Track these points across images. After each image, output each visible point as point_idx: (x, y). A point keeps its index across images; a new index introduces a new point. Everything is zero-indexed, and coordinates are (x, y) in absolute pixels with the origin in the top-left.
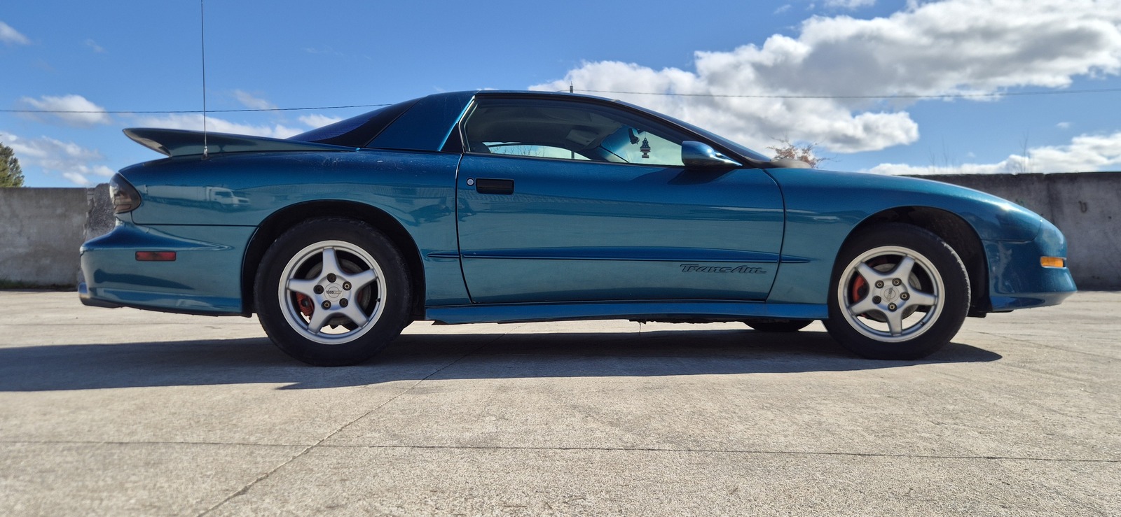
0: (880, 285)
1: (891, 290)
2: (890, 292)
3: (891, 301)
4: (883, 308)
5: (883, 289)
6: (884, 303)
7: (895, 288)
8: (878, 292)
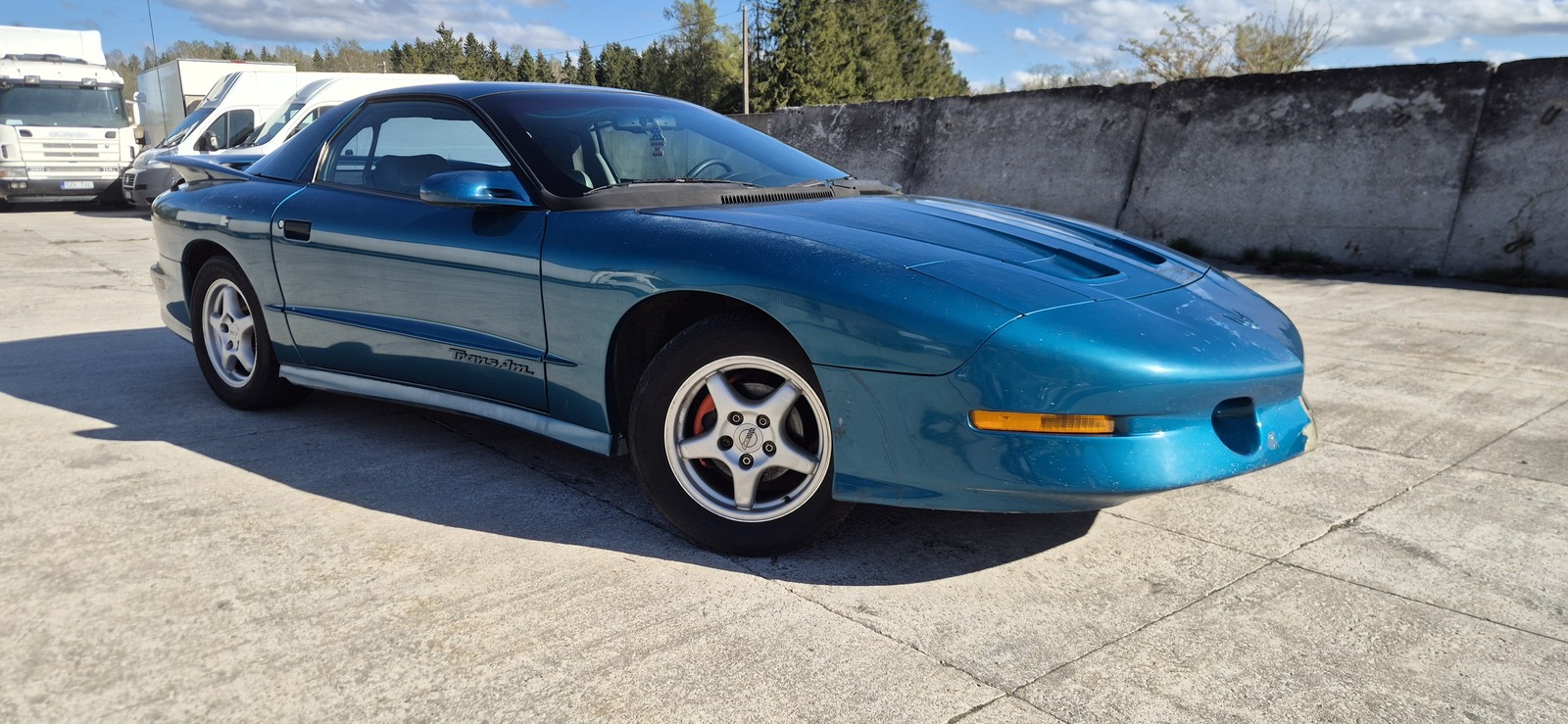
0: (735, 418)
1: (752, 431)
2: (749, 436)
3: (748, 451)
4: (731, 459)
5: (741, 427)
6: (737, 451)
7: (758, 430)
8: (731, 431)
